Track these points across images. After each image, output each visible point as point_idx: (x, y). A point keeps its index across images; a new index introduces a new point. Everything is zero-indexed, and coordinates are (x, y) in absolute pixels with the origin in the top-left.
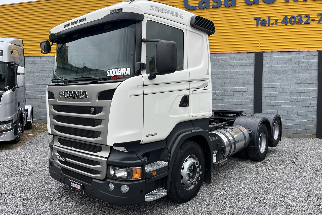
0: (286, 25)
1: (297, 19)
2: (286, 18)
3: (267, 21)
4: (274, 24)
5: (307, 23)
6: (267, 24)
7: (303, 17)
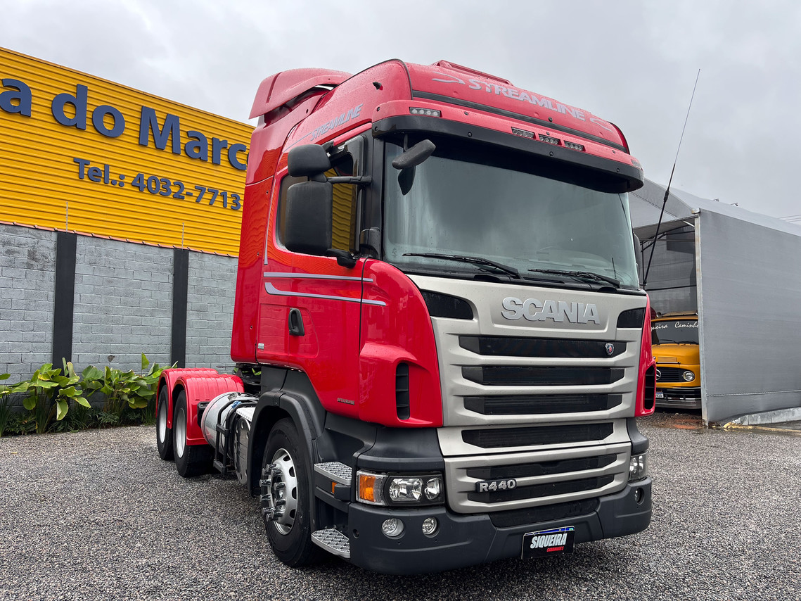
0: (141, 191)
1: (161, 185)
2: (140, 177)
3: (103, 172)
4: (118, 183)
5: (179, 197)
6: (102, 180)
7: (172, 184)
